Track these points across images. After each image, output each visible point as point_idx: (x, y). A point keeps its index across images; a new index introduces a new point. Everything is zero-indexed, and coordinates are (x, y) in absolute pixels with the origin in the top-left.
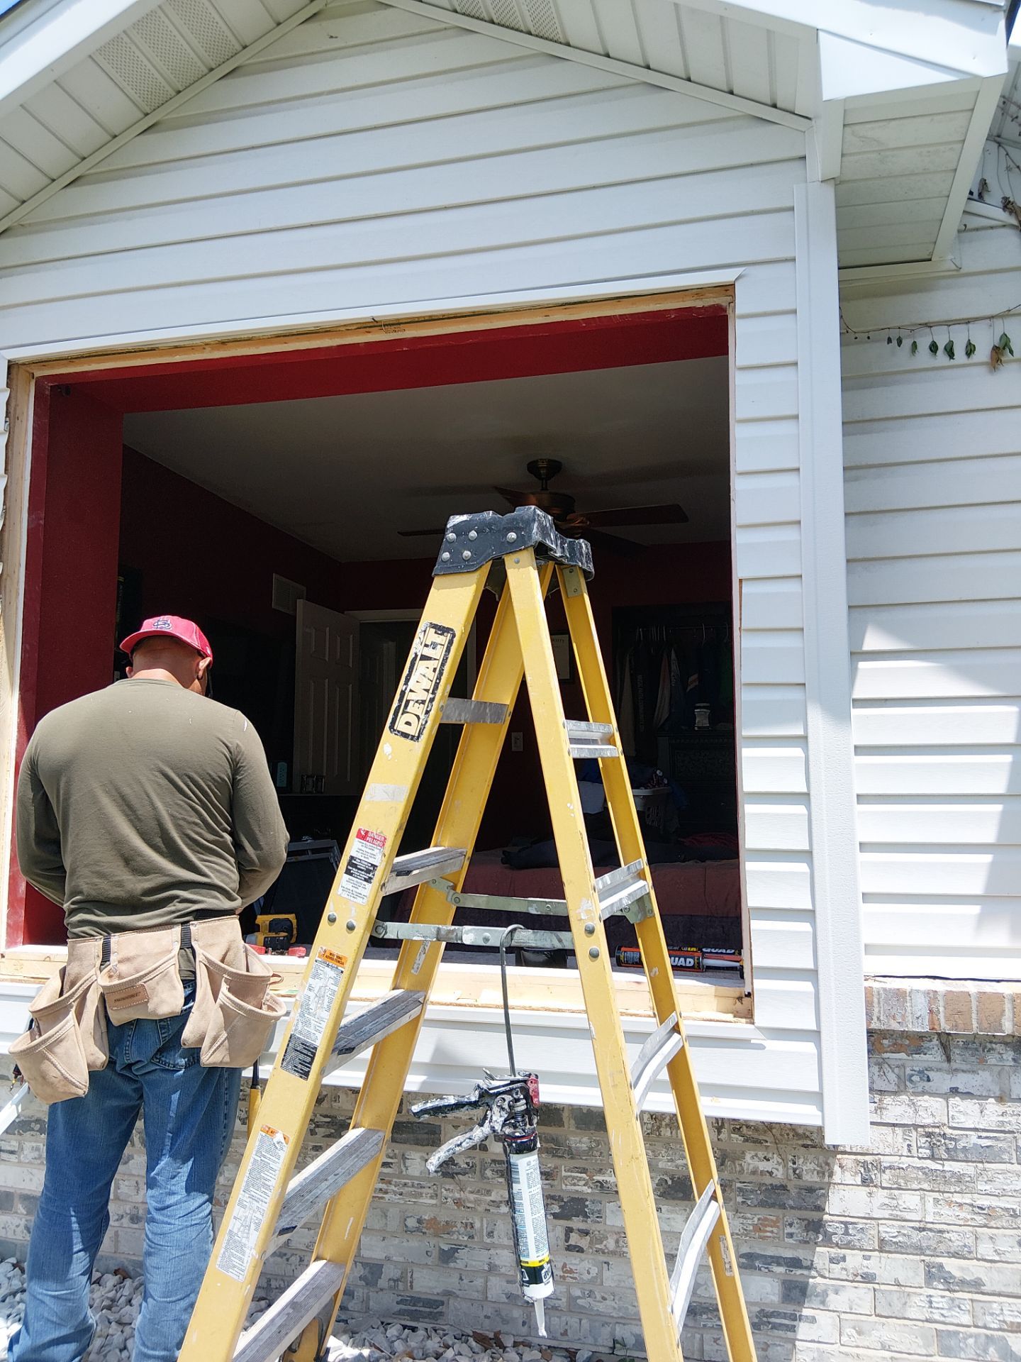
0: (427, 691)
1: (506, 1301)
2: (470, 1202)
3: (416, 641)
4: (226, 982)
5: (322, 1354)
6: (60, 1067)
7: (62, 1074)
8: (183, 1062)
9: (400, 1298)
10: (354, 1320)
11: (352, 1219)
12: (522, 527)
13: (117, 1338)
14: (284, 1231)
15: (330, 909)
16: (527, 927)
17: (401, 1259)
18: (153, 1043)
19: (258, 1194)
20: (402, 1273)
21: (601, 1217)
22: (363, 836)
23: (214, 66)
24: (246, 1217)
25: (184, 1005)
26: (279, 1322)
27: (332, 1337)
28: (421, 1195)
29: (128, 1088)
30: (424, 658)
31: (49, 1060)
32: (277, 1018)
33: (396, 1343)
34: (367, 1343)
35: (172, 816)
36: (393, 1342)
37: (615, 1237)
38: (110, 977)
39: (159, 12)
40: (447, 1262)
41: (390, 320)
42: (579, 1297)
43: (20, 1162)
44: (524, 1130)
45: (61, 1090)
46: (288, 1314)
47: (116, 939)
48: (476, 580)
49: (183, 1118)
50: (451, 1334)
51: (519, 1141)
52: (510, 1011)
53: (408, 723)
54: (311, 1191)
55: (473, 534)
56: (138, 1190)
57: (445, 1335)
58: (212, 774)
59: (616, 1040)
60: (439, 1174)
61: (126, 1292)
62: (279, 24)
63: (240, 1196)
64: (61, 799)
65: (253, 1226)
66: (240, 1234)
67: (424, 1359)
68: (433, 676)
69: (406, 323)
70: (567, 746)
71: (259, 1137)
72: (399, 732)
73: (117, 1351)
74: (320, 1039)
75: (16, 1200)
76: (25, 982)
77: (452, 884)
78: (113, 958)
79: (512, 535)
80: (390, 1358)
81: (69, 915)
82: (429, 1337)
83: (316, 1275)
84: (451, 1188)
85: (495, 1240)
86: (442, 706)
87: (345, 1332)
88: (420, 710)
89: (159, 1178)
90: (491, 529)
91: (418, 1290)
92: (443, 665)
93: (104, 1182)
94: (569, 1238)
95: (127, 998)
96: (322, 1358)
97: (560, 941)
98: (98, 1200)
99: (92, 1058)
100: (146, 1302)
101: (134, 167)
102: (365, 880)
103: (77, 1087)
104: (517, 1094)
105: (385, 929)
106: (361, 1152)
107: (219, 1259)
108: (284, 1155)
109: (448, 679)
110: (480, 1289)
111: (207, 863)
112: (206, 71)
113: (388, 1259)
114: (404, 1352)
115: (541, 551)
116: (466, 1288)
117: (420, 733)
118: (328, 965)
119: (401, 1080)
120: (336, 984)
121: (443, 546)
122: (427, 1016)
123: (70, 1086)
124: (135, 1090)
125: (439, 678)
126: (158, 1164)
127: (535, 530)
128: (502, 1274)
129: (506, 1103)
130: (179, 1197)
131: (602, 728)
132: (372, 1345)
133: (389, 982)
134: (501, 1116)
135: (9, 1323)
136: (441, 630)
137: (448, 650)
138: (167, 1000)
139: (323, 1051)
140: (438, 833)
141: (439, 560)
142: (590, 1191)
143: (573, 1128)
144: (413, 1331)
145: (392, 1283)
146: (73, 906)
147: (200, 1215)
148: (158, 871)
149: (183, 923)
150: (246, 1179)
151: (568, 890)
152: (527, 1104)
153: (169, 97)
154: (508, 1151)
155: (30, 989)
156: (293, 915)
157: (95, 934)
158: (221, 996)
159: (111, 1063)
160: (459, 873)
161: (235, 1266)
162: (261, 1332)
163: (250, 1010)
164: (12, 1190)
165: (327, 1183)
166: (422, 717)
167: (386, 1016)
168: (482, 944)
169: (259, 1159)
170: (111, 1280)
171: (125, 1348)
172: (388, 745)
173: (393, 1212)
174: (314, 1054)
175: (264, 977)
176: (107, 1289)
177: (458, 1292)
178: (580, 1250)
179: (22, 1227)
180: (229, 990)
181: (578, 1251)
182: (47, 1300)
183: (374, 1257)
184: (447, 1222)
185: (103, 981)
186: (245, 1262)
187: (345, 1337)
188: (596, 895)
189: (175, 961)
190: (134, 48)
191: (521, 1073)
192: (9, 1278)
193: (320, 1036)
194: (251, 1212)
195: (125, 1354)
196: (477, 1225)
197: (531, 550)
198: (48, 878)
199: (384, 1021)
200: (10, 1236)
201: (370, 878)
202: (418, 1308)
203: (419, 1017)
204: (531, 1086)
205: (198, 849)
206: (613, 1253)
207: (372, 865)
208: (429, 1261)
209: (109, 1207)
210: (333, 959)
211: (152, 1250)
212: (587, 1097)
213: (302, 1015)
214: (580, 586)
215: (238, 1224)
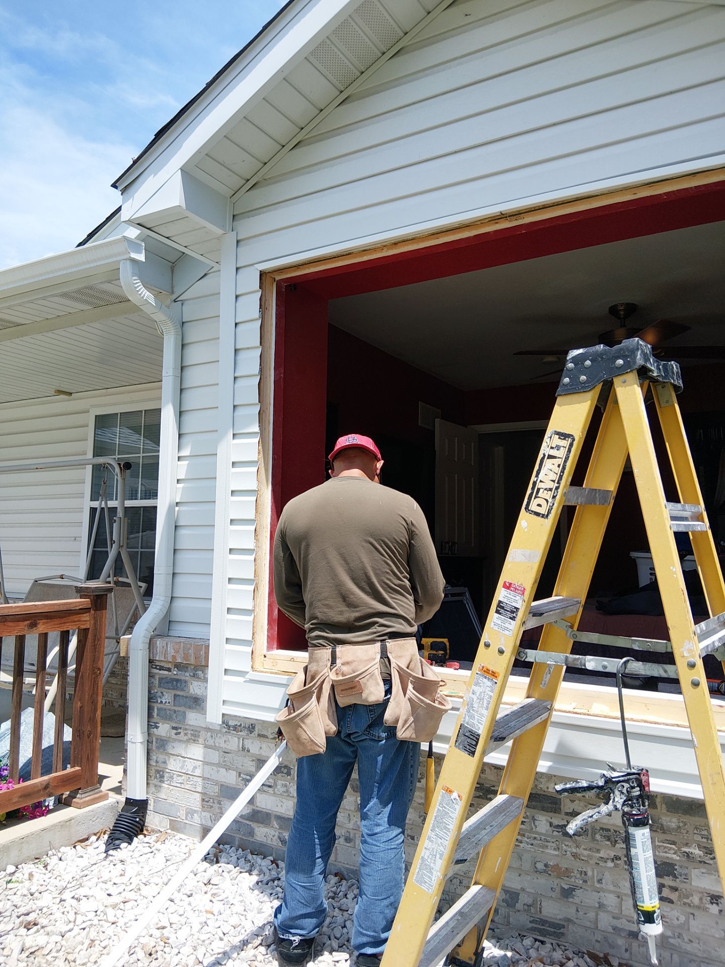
0: (554, 481)
1: (612, 931)
2: (584, 856)
3: (544, 444)
4: (411, 683)
5: (479, 951)
6: (308, 733)
7: (310, 737)
8: (384, 735)
9: (532, 919)
10: (499, 930)
11: (500, 858)
12: (628, 355)
13: (340, 920)
14: (459, 862)
15: (485, 637)
16: (638, 660)
17: (533, 891)
18: (366, 721)
19: (441, 834)
20: (533, 901)
21: (688, 879)
22: (508, 586)
23: (385, 50)
24: (433, 849)
25: (385, 696)
26: (452, 925)
27: (485, 941)
28: (547, 847)
29: (348, 750)
30: (550, 457)
31: (301, 727)
32: (446, 711)
33: (531, 951)
34: (509, 948)
35: (372, 567)
36: (528, 949)
37: (699, 895)
38: (337, 674)
39: (350, 20)
40: (567, 897)
41: (513, 212)
42: (669, 937)
43: (274, 793)
44: (639, 810)
45: (309, 748)
46: (458, 920)
47: (339, 649)
48: (590, 398)
49: (385, 774)
50: (571, 950)
51: (636, 817)
52: (626, 722)
53: (539, 505)
54: (474, 836)
55: (588, 363)
56: (350, 820)
57: (566, 950)
58: (396, 538)
59: (715, 750)
60: (561, 833)
61: (343, 889)
62: (429, 13)
63: (429, 833)
64: (302, 556)
65: (438, 856)
66: (429, 860)
67: (552, 965)
68: (558, 470)
69: (525, 213)
70: (669, 522)
71: (441, 794)
72: (532, 511)
73: (340, 927)
74: (482, 728)
75: (273, 818)
76: (279, 674)
77: (570, 624)
78: (338, 661)
79: (620, 362)
80: (527, 960)
81: (309, 632)
82: (554, 950)
83: (475, 895)
84: (570, 844)
85: (603, 886)
86: (565, 492)
87: (493, 937)
88: (549, 495)
89: (369, 813)
90: (602, 358)
91: (545, 914)
92: (565, 462)
93: (333, 813)
94: (661, 891)
95: (349, 689)
96: (479, 953)
97: (666, 671)
98: (329, 825)
99: (328, 728)
100: (361, 897)
101: (334, 130)
102: (511, 618)
103: (319, 747)
104: (633, 783)
105: (526, 654)
106: (508, 812)
107: (415, 876)
108: (459, 808)
109: (569, 473)
110: (592, 920)
111: (395, 600)
112: (381, 55)
113: (523, 889)
114: (537, 958)
115: (643, 373)
116: (582, 918)
117: (549, 512)
118: (485, 678)
119: (535, 764)
120: (492, 691)
121: (564, 373)
122: (553, 719)
123: (315, 746)
124: (352, 752)
125: (563, 472)
126: (368, 804)
127: (639, 357)
128: (609, 911)
129: (625, 789)
130: (383, 828)
131: (693, 508)
132: (513, 950)
133: (524, 693)
134: (621, 798)
135: (272, 898)
136: (563, 436)
137: (569, 451)
138: (374, 692)
139: (485, 738)
140: (557, 587)
141: (561, 384)
142: (678, 858)
143: (664, 811)
144: (542, 944)
145: (526, 907)
146: (311, 626)
147: (397, 842)
148: (367, 605)
149: (382, 641)
150: (432, 822)
151: (672, 633)
152: (640, 791)
153: (356, 77)
154: (627, 824)
155: (283, 679)
156: (447, 639)
157: (326, 645)
158: (408, 692)
159: (339, 732)
160: (576, 615)
161: (426, 882)
162: (440, 930)
163: (428, 704)
164: (270, 812)
165: (486, 831)
166: (550, 500)
167: (525, 717)
168: (601, 669)
169: (441, 809)
170: (333, 880)
171: (345, 926)
172: (524, 521)
173: (526, 857)
174: (478, 740)
175: (435, 681)
176: (331, 886)
177: (575, 920)
178: (671, 902)
179: (276, 837)
180: (414, 688)
181: (669, 902)
182: (298, 888)
183: (513, 886)
184: (566, 869)
185: (333, 676)
186: (433, 879)
187: (494, 941)
188: (696, 638)
189: (378, 666)
190: (334, 48)
191: (635, 768)
192: (270, 870)
193: (482, 727)
194: (437, 845)
195: (345, 930)
196: (590, 873)
197: (635, 372)
198: (294, 608)
199: (524, 720)
200: (269, 842)
201: (514, 617)
202: (546, 928)
203: (548, 718)
204: (644, 778)
205: (391, 591)
206: (698, 907)
207: (515, 608)
208: (554, 895)
209: (335, 831)
210: (489, 673)
211: (365, 863)
212: (691, 791)
213: (468, 711)
214: (672, 399)
215: (428, 853)
